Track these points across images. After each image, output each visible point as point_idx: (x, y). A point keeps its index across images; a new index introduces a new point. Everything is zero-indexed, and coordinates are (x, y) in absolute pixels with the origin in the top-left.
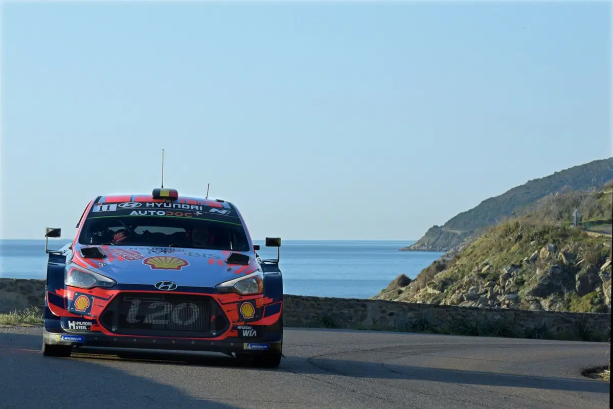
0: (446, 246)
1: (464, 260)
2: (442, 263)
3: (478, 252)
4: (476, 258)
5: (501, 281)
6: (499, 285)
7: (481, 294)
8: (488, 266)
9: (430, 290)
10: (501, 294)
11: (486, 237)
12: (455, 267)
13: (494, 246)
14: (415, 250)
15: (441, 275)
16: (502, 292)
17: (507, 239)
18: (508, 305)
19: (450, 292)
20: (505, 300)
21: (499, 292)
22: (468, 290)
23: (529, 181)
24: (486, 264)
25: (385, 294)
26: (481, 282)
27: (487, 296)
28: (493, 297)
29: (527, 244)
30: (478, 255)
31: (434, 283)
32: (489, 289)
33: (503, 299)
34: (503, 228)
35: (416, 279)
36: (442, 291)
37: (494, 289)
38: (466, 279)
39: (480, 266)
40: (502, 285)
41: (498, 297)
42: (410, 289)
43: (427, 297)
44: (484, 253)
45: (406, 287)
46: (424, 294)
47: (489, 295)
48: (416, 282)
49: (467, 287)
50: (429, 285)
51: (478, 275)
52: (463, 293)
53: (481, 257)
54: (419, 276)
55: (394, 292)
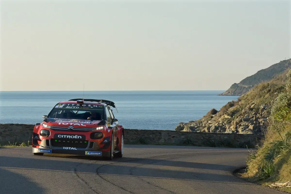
0: (240, 93)
1: (243, 102)
2: (232, 103)
3: (249, 98)
4: (248, 101)
5: (260, 111)
6: (259, 114)
7: (251, 118)
8: (254, 105)
9: (226, 116)
10: (260, 118)
11: (253, 90)
12: (238, 105)
13: (257, 95)
14: (225, 95)
15: (231, 109)
16: (261, 117)
17: (263, 92)
18: (263, 123)
19: (236, 117)
20: (262, 121)
21: (259, 117)
22: (244, 116)
23: (281, 61)
24: (253, 104)
25: (205, 118)
26: (251, 112)
27: (253, 119)
28: (256, 119)
29: (273, 94)
30: (249, 99)
31: (228, 113)
32: (254, 116)
33: (261, 120)
34: (262, 86)
35: (220, 111)
36: (232, 117)
37: (257, 116)
38: (243, 111)
39: (250, 105)
40: (261, 114)
41: (258, 120)
42: (217, 116)
43: (224, 119)
44: (252, 98)
45: (215, 115)
46: (223, 118)
47: (254, 118)
48: (220, 112)
49: (244, 115)
50: (225, 114)
51: (249, 109)
52: (242, 118)
53: (251, 100)
54: (221, 109)
55: (209, 117)
